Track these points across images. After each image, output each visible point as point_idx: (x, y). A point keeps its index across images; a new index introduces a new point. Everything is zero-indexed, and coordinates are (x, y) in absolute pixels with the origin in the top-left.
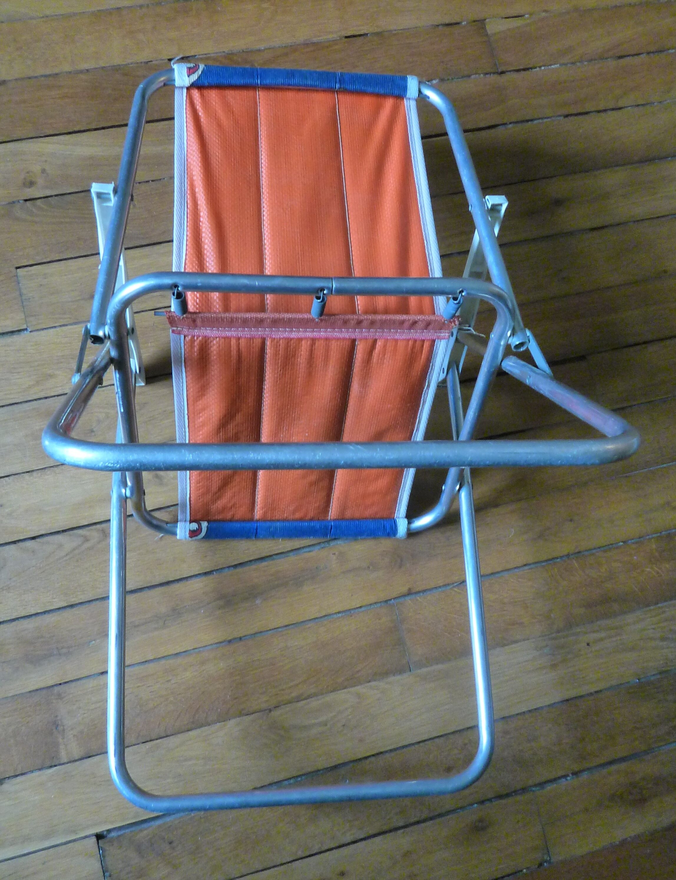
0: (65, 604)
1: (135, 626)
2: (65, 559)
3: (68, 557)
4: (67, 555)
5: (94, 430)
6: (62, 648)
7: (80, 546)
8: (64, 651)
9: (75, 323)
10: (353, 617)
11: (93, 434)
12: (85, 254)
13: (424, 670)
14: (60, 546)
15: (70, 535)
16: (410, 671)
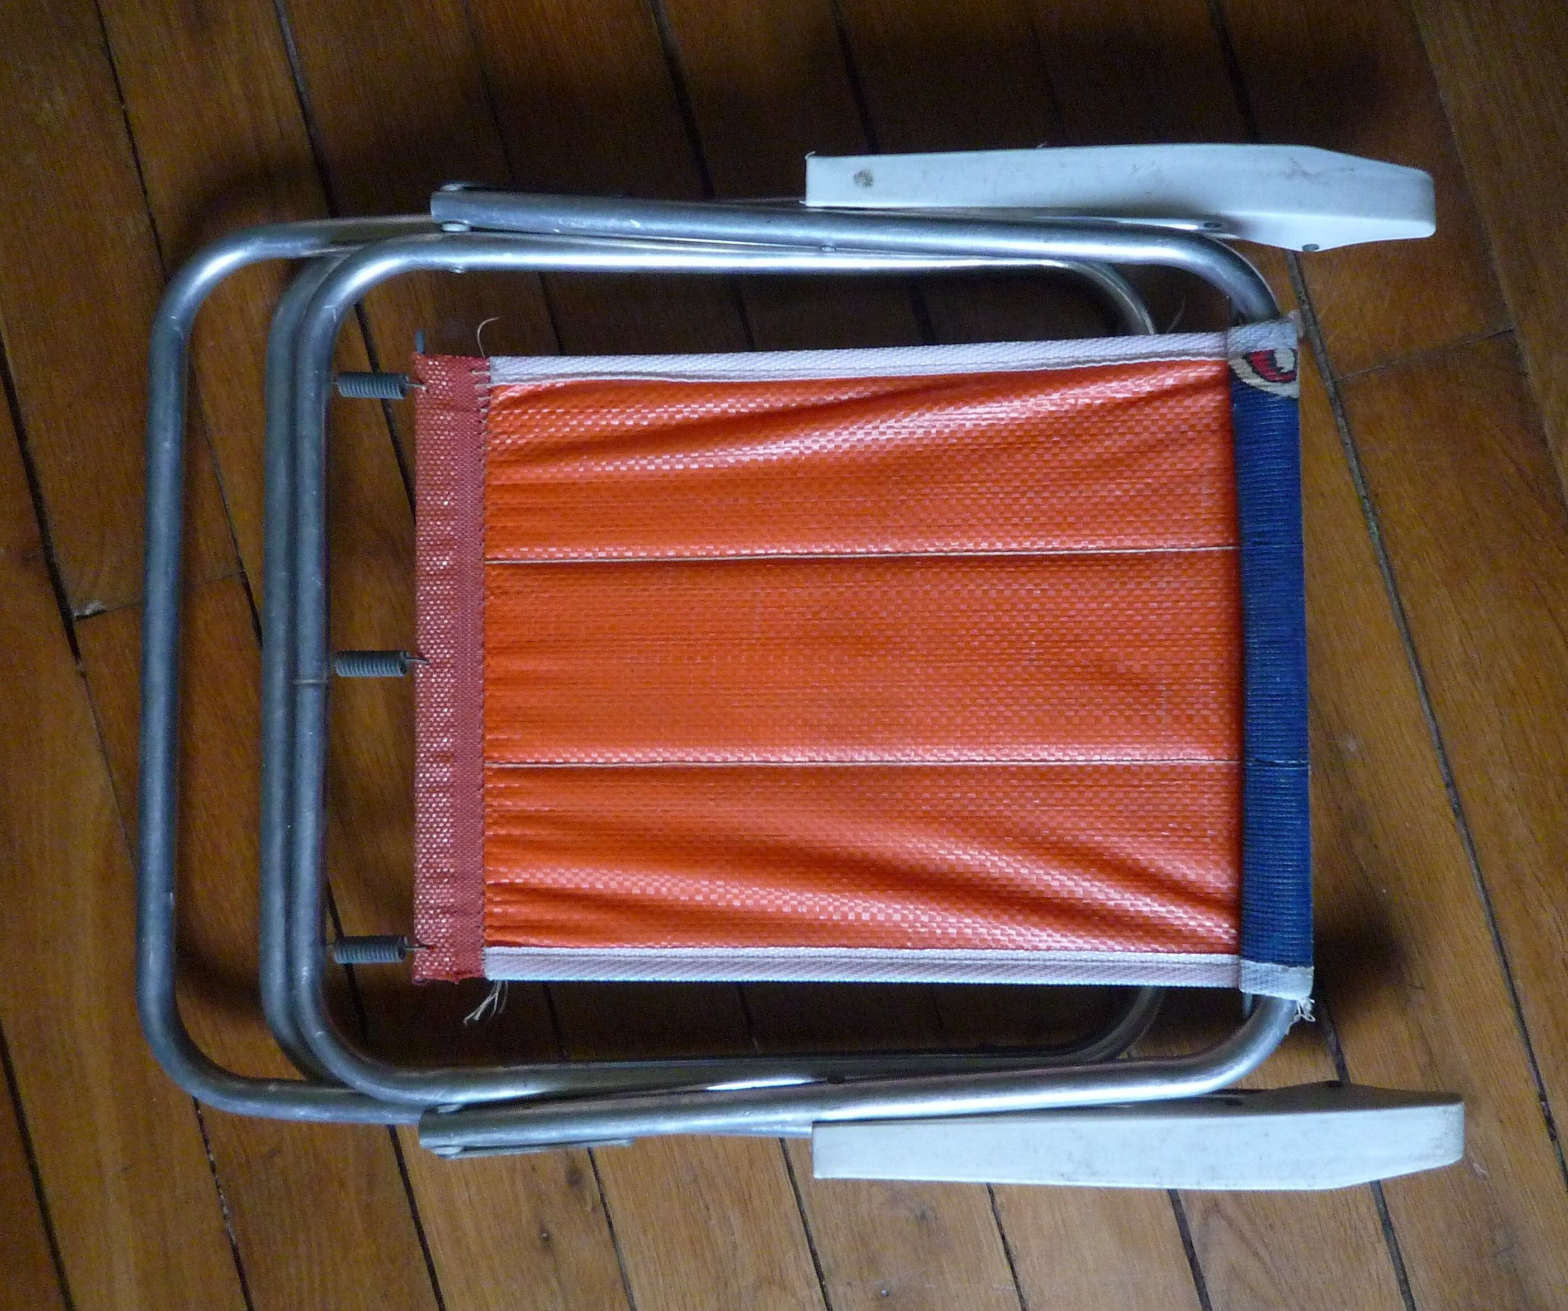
0: (1383, 1250)
1: (1432, 1063)
2: (1267, 1259)
3: (1262, 1252)
4: (1256, 1254)
5: (918, 1213)
6: (1494, 1242)
7: (1230, 1223)
8: (1500, 1239)
9: (627, 1288)
10: (1380, 490)
11: (929, 1214)
12: (426, 1274)
13: (1508, 295)
14: (1234, 1273)
15: (1205, 1249)
16: (1511, 331)
